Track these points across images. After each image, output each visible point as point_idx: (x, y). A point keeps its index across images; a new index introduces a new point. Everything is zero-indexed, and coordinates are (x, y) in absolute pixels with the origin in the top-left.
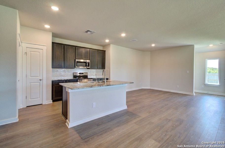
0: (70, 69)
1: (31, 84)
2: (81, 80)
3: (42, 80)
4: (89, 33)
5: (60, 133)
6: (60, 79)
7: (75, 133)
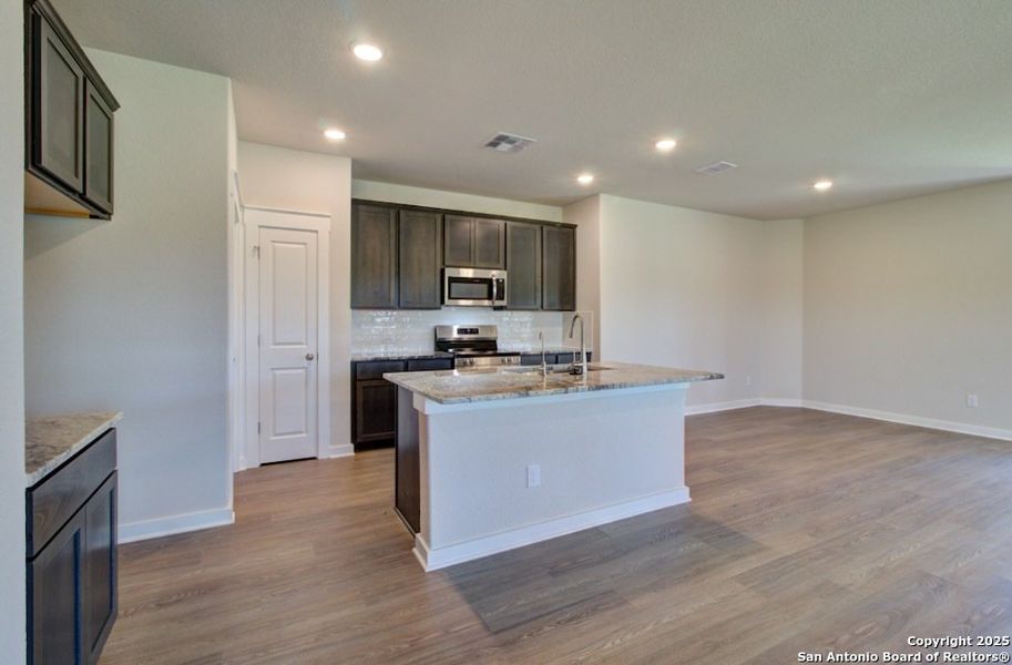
0: (420, 313)
1: (274, 375)
2: (468, 360)
3: (314, 361)
4: (504, 147)
5: (393, 591)
6: (382, 356)
7: (456, 596)
